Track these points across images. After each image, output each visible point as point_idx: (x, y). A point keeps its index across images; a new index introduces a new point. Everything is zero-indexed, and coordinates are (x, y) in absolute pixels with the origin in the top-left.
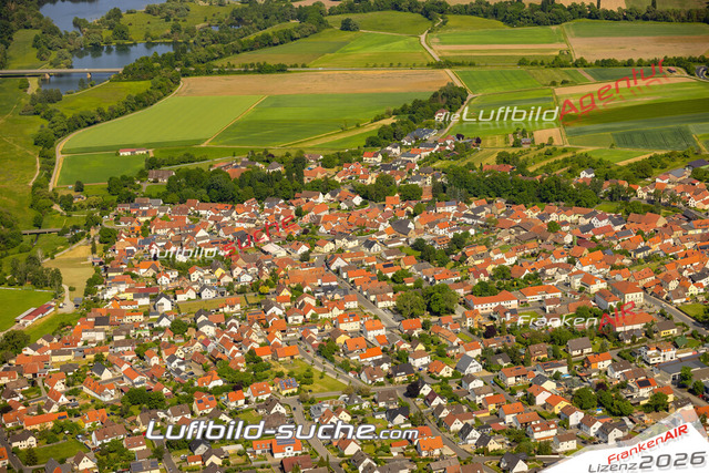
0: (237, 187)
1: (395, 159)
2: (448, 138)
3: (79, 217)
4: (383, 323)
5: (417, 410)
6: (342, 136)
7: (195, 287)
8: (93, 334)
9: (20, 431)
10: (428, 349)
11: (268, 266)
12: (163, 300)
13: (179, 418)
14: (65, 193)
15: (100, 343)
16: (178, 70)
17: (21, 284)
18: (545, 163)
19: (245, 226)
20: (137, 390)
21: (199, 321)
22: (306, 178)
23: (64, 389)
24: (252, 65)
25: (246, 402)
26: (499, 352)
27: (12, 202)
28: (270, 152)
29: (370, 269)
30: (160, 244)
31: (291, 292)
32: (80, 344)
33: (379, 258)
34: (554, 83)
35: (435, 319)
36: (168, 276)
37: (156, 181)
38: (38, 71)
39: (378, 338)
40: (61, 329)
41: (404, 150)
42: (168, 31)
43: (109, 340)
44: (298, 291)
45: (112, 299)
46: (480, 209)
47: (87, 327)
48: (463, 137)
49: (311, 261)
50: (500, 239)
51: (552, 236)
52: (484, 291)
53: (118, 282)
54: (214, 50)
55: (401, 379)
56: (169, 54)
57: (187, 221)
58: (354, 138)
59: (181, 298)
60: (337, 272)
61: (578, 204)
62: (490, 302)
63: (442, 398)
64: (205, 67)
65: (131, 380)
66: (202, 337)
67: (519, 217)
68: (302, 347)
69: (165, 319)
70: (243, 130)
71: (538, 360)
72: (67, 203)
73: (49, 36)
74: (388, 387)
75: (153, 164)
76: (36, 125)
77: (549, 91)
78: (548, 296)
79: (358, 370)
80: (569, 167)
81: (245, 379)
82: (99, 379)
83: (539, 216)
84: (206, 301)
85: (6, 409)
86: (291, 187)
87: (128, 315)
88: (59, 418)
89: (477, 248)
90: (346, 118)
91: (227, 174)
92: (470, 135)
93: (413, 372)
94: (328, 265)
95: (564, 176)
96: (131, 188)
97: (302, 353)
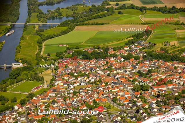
0: (90, 55)
1: (133, 49)
2: (147, 43)
3: (49, 62)
4: (130, 93)
5: (139, 117)
6: (118, 42)
7: (79, 82)
8: (52, 94)
9: (33, 120)
10: (142, 100)
11: (99, 77)
12: (71, 85)
13: (75, 117)
14: (45, 56)
15: (54, 97)
16: (75, 24)
17: (33, 80)
18: (173, 50)
19: (93, 66)
21: (80, 91)
22: (109, 53)
23: (44, 109)
24: (94, 23)
26: (161, 101)
27: (31, 58)
28: (99, 46)
29: (126, 78)
30: (70, 70)
31: (105, 84)
32: (48, 97)
33: (128, 75)
34: (175, 29)
35: (143, 92)
36: (72, 79)
37: (69, 53)
38: (38, 23)
39: (128, 97)
40: (44, 92)
41: (135, 46)
42: (72, 14)
43: (56, 96)
44: (107, 84)
45: (57, 85)
46: (156, 63)
47: (50, 92)
48: (151, 43)
49: (110, 76)
50: (161, 71)
51: (175, 70)
53: (59, 80)
54: (84, 19)
55: (134, 108)
56: (73, 20)
57: (77, 64)
58: (122, 43)
59: (75, 85)
60: (117, 79)
61: (182, 62)
62: (159, 88)
63: (146, 114)
64: (82, 23)
65: (62, 107)
66: (81, 96)
67: (166, 65)
69: (71, 91)
70: (92, 40)
71: (171, 104)
72: (45, 59)
73: (41, 14)
74: (131, 110)
75: (68, 49)
76: (38, 38)
77: (174, 31)
78: (174, 87)
79: (123, 106)
80: (179, 52)
81: (92, 107)
82: (53, 106)
83: (172, 65)
84: (82, 86)
85: (29, 114)
86: (105, 56)
87: (61, 89)
88: (43, 116)
89: (155, 73)
90: (119, 37)
91: (88, 52)
92: (153, 43)
93: (138, 106)
94: (115, 77)
95: (178, 54)
96: (62, 55)
97: (108, 100)
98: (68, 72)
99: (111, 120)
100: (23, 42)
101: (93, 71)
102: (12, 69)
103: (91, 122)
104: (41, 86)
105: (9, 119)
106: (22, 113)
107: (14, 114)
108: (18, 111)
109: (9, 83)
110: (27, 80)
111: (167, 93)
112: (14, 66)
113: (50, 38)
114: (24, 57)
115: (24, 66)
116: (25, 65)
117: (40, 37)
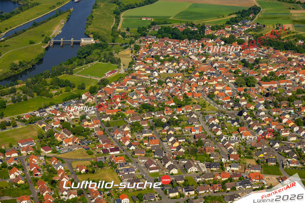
0: (182, 34)
1: (236, 30)
2: (254, 24)
3: (128, 40)
4: (231, 88)
5: (242, 121)
6: (218, 20)
7: (166, 68)
8: (130, 82)
9: (105, 114)
10: (246, 99)
11: (192, 63)
14: (123, 31)
15: (133, 86)
17: (107, 62)
18: (287, 36)
19: (184, 48)
20: (145, 104)
21: (167, 81)
22: (205, 33)
25: (183, 112)
26: (270, 102)
27: (105, 33)
28: (193, 23)
29: (226, 68)
30: (154, 52)
31: (199, 73)
32: (126, 85)
33: (230, 64)
34: (290, 9)
35: (248, 88)
36: (157, 64)
37: (154, 30)
39: (229, 93)
40: (120, 79)
41: (239, 27)
43: (136, 85)
44: (201, 73)
45: (138, 70)
46: (265, 50)
47: (129, 79)
48: (259, 24)
49: (206, 63)
50: (271, 62)
51: (289, 63)
52: (266, 80)
53: (140, 64)
55: (236, 109)
57: (164, 44)
58: (222, 21)
59: (161, 72)
60: (215, 68)
61: (298, 52)
62: (268, 84)
63: (251, 117)
65: (143, 100)
66: (168, 87)
67: (278, 55)
68: (202, 94)
69: (155, 79)
70: (184, 14)
71: (283, 107)
72: (124, 35)
74: (232, 112)
75: (153, 24)
76: (114, 7)
77: (288, 11)
78: (287, 84)
79: (222, 104)
80: (295, 39)
81: (183, 104)
82: (132, 98)
83: (285, 55)
84: (170, 74)
86: (200, 36)
87: (143, 76)
88: (118, 111)
89: (264, 64)
90: (219, 13)
91: (179, 30)
92: (262, 23)
93: (241, 107)
94: (212, 65)
95: (293, 41)
96: (145, 31)
97: (202, 96)
98: (152, 54)
99: (205, 123)
100: (96, 12)
101: (185, 55)
102: (81, 46)
103: (180, 123)
104: (117, 71)
105: (75, 111)
106: (92, 105)
107: (81, 105)
108: (86, 102)
109: (75, 63)
110: (99, 61)
111: (278, 92)
112: (84, 41)
113: (131, 8)
114: (96, 30)
115: (96, 42)
116: (98, 41)
117: (118, 6)
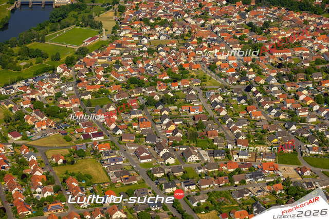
4: (236, 58)
5: (250, 98)
7: (157, 34)
8: (115, 51)
9: (85, 91)
10: (254, 71)
11: (188, 28)
13: (151, 92)
15: (118, 55)
17: (86, 27)
19: (178, 9)
20: (133, 78)
21: (159, 49)
23: (103, 74)
25: (179, 88)
26: (284, 75)
29: (230, 33)
30: (143, 14)
31: (197, 40)
32: (109, 55)
33: (234, 28)
35: (257, 57)
36: (146, 28)
39: (234, 64)
40: (102, 47)
43: (121, 54)
44: (200, 39)
45: (123, 36)
46: (275, 11)
47: (112, 48)
49: (205, 27)
50: (283, 25)
51: (305, 26)
53: (125, 29)
55: (243, 83)
57: (154, 5)
59: (151, 38)
60: (216, 33)
61: (315, 13)
62: (280, 53)
63: (261, 94)
65: (131, 73)
66: (161, 57)
67: (292, 17)
68: (202, 65)
69: (145, 47)
71: (300, 80)
74: (238, 86)
78: (304, 52)
79: (226, 78)
81: (178, 77)
82: (117, 71)
83: (300, 17)
84: (162, 40)
85: (79, 81)
87: (130, 44)
88: (101, 87)
89: (275, 28)
93: (248, 80)
94: (212, 29)
95: (310, 1)
97: (202, 67)
98: (140, 17)
99: (207, 101)
101: (179, 17)
102: (54, 7)
103: (176, 101)
104: (98, 37)
105: (49, 87)
106: (69, 80)
107: (56, 79)
108: (62, 76)
109: (48, 28)
110: (76, 26)
111: (293, 62)
112: (57, 1)
115: (72, 3)
116: (74, 2)
